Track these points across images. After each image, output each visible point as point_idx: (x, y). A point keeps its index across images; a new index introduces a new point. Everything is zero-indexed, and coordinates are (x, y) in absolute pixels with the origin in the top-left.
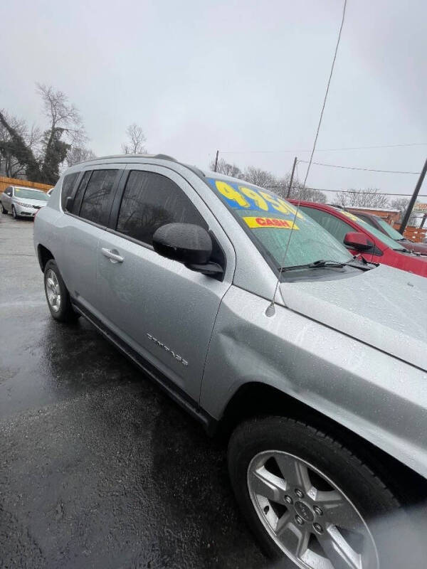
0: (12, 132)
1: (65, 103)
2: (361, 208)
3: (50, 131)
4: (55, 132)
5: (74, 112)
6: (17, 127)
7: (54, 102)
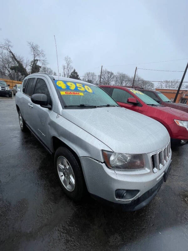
0: (18, 62)
1: (39, 49)
2: (170, 89)
3: (33, 61)
4: (35, 61)
5: (43, 52)
6: (20, 60)
7: (34, 49)
